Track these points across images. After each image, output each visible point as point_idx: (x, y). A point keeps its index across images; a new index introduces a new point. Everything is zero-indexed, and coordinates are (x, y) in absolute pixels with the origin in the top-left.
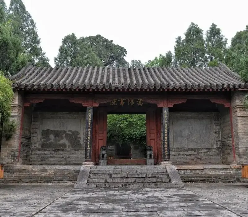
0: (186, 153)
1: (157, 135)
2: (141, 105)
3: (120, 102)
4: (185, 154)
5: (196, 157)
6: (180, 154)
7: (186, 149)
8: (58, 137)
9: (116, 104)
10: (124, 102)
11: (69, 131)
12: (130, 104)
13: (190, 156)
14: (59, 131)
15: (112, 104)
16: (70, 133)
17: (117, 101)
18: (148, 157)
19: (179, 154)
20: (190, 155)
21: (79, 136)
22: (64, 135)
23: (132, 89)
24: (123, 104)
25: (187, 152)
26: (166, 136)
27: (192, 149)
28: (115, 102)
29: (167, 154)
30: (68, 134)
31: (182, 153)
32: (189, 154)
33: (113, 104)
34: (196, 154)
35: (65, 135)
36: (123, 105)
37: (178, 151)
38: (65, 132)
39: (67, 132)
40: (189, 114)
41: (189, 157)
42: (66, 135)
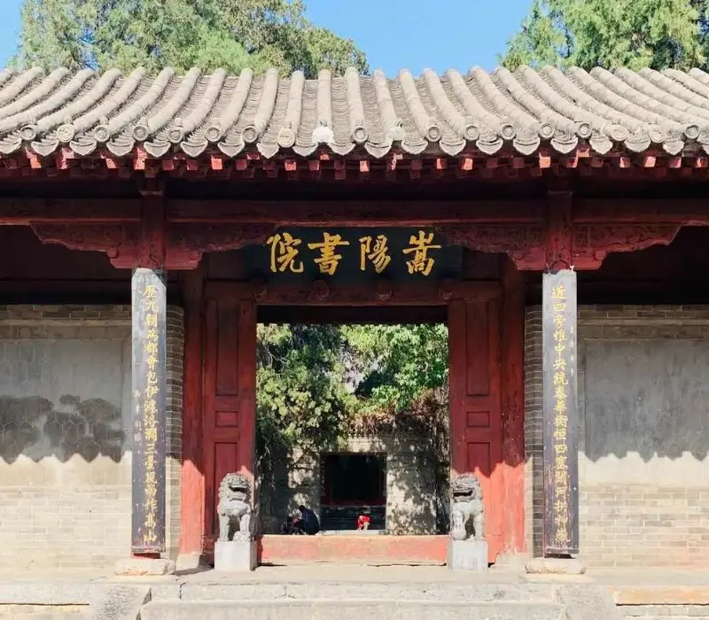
0: (644, 510)
1: (504, 418)
2: (426, 273)
3: (318, 253)
4: (645, 516)
5: (699, 530)
6: (617, 516)
7: (647, 490)
8: (8, 433)
9: (297, 266)
10: (339, 257)
11: (67, 400)
12: (369, 263)
13: (668, 525)
14: (16, 401)
15: (278, 265)
16: (69, 409)
17: (302, 249)
18: (458, 529)
19: (612, 516)
20: (666, 521)
21: (114, 426)
22: (41, 422)
23: (372, 161)
24: (335, 264)
25: (654, 505)
26: (561, 427)
27: (678, 494)
28: (295, 258)
29: (562, 520)
30: (63, 417)
31: (624, 510)
32: (664, 517)
33: (282, 269)
34: (698, 517)
35: (43, 419)
36: (332, 271)
37: (610, 499)
38: (45, 405)
39: (58, 407)
40: (670, 318)
41: (662, 531)
42: (51, 419)
